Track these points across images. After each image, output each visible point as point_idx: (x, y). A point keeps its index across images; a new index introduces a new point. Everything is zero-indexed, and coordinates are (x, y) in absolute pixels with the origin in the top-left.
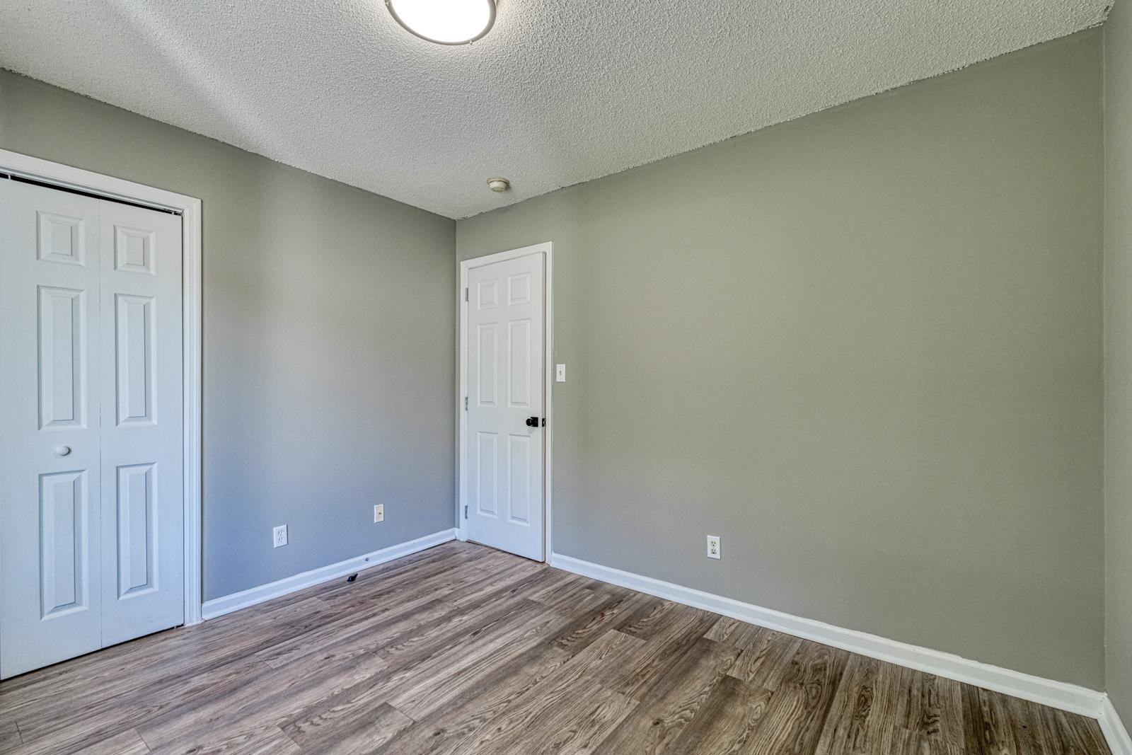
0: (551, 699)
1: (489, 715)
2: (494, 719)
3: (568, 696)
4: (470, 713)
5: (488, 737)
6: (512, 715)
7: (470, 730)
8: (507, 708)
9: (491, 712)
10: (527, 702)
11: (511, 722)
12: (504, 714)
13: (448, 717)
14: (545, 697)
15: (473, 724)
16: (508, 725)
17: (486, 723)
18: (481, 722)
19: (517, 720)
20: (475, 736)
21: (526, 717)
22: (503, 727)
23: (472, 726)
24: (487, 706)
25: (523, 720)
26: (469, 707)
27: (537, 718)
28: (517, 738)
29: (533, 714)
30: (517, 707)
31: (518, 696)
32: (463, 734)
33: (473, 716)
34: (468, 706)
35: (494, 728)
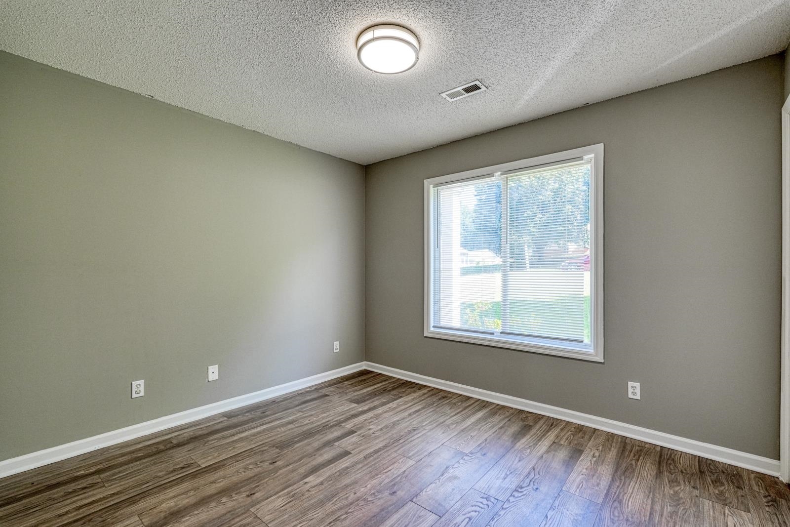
0: (314, 514)
1: (362, 503)
2: (358, 500)
3: (300, 516)
4: (375, 506)
5: (362, 489)
6: (345, 502)
7: (374, 494)
8: (348, 508)
9: (360, 505)
10: (333, 513)
11: (347, 497)
12: (351, 504)
13: (390, 503)
14: (318, 516)
15: (373, 498)
16: (349, 496)
17: (364, 497)
18: (367, 499)
19: (342, 499)
20: (370, 490)
21: (336, 500)
22: (352, 495)
23: (373, 496)
24: (364, 510)
25: (339, 498)
26: (376, 510)
27: (329, 500)
28: (344, 488)
29: (331, 503)
30: (341, 509)
31: (339, 517)
32: (378, 492)
33: (373, 503)
34: (378, 510)
35: (358, 494)
